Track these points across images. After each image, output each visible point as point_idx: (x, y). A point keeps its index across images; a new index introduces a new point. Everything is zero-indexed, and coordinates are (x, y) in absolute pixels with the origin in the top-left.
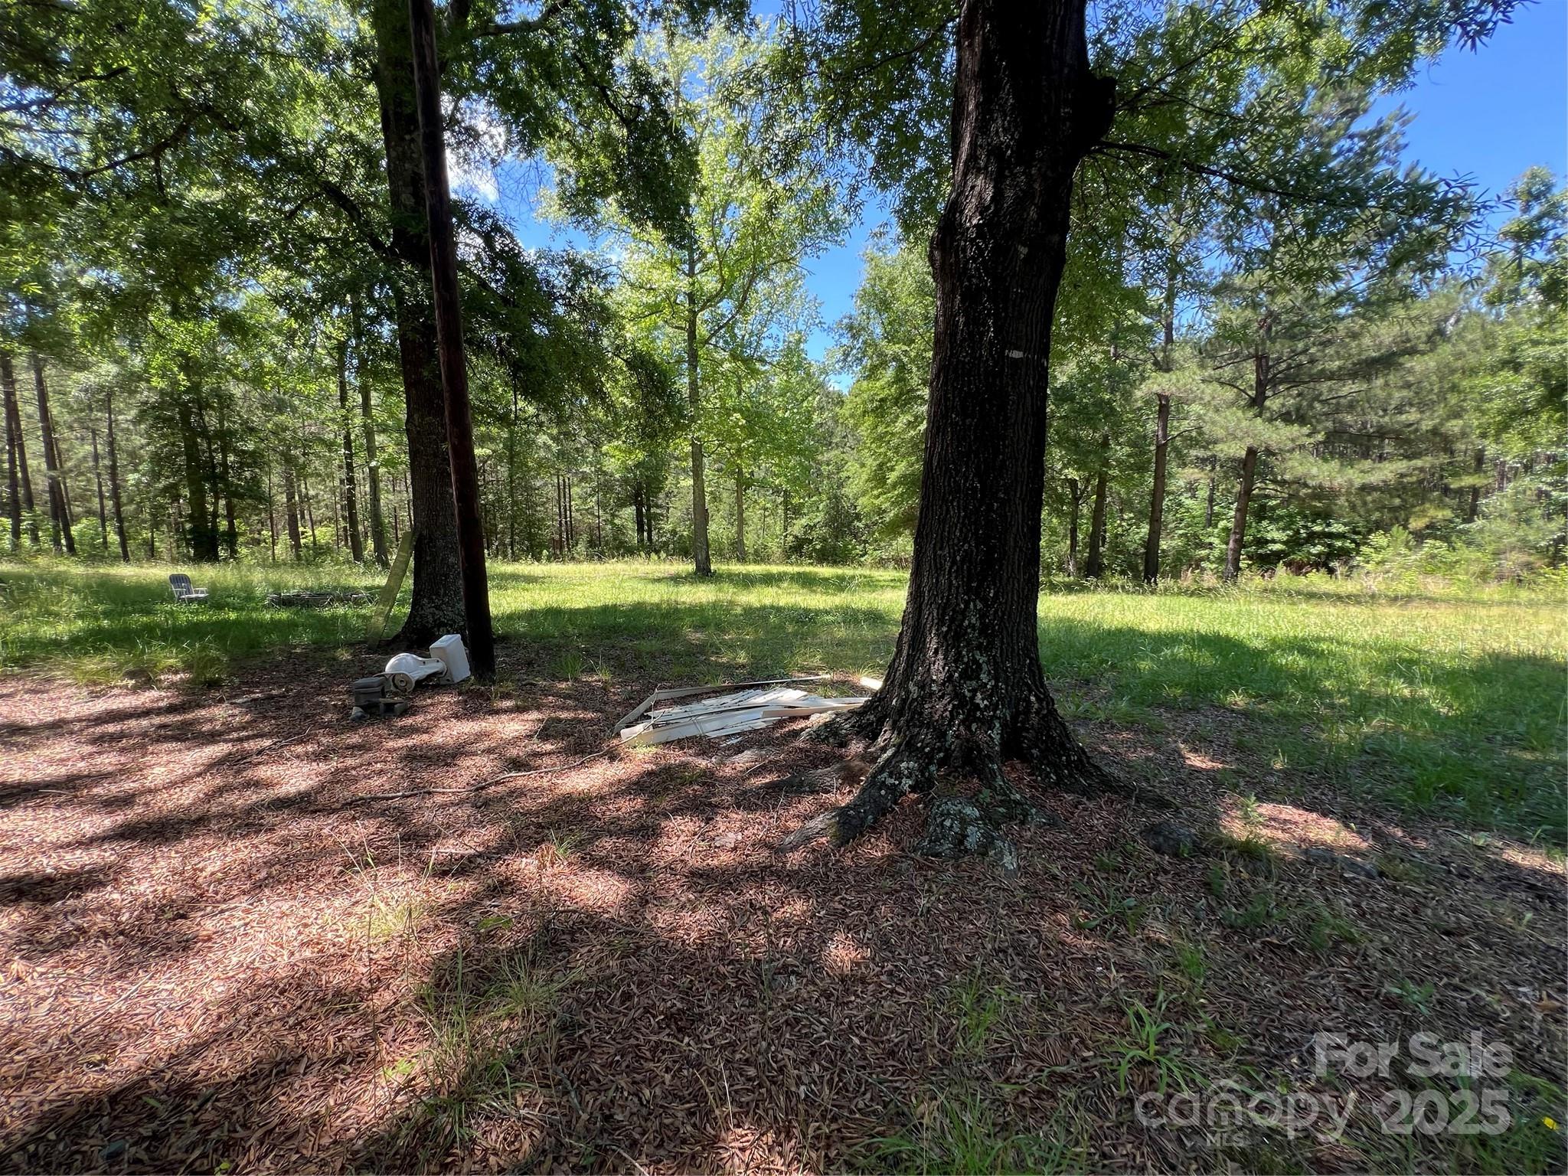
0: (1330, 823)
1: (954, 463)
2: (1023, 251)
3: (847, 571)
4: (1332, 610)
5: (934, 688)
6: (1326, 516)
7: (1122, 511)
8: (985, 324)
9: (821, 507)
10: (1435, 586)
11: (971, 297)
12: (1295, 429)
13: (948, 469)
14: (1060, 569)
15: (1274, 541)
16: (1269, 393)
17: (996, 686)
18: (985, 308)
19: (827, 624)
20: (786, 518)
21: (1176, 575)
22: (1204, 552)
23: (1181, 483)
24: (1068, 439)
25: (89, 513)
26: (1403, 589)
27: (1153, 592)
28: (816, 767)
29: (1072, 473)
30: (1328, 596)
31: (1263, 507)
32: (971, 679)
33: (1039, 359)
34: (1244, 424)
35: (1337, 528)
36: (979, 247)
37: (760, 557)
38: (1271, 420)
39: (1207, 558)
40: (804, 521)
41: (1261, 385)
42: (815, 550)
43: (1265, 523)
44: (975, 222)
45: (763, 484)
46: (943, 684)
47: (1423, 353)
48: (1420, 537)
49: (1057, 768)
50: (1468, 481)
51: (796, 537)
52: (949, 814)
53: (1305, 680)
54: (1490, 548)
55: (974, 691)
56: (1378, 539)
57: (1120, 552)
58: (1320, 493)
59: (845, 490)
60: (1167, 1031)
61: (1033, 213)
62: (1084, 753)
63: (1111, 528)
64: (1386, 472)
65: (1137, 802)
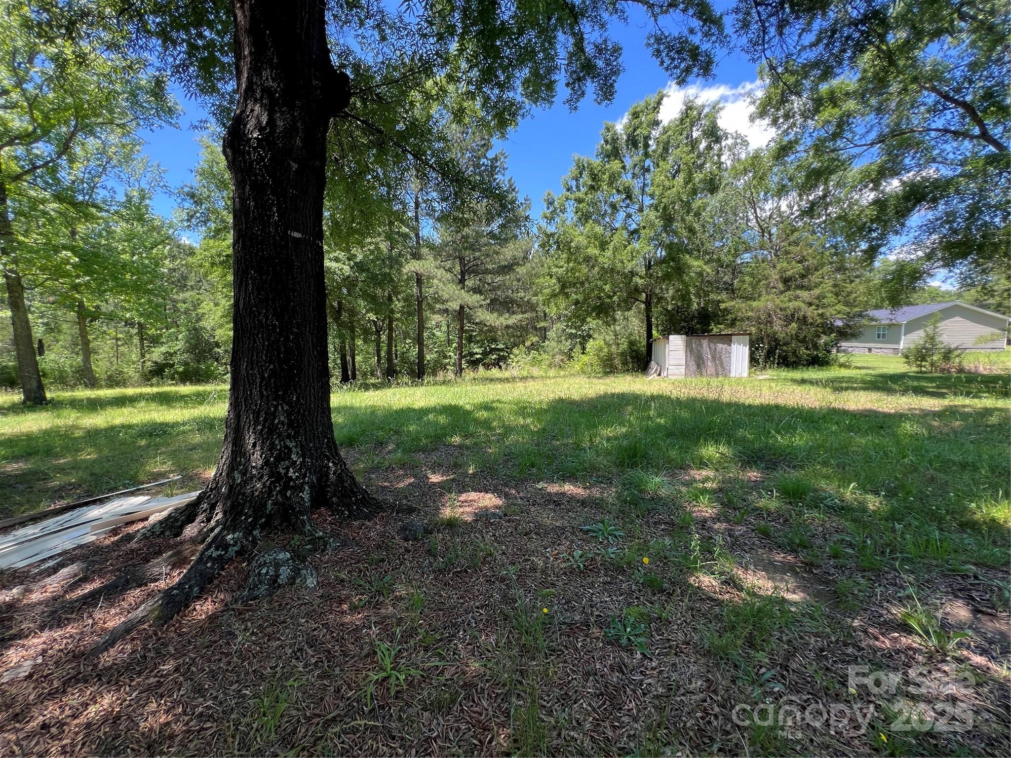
0: (489, 495)
1: (255, 306)
2: (295, 166)
3: (208, 387)
4: (499, 386)
5: (254, 472)
6: (494, 340)
7: (405, 338)
8: (271, 210)
9: (180, 337)
10: (536, 371)
11: (258, 189)
12: (477, 297)
13: (251, 310)
14: (372, 375)
15: (477, 353)
16: (466, 277)
17: (304, 461)
18: (270, 199)
19: (184, 432)
20: (142, 347)
21: (434, 373)
22: (447, 361)
23: (434, 323)
24: (368, 295)
26: (525, 374)
27: (422, 385)
28: (148, 561)
29: (372, 316)
30: (498, 379)
31: (471, 336)
32: (284, 460)
33: (314, 241)
34: (457, 292)
35: (501, 346)
36: (259, 154)
37: (113, 381)
38: (468, 292)
39: (449, 364)
40: (163, 349)
41: (463, 273)
42: (177, 372)
43: (472, 344)
44: (255, 135)
45: (111, 317)
46: (262, 468)
47: (521, 265)
48: (529, 349)
49: (348, 506)
50: (542, 324)
51: (156, 363)
52: (265, 563)
53: (486, 424)
54: (551, 354)
55: (287, 469)
56: (516, 351)
57: (406, 363)
58: (492, 329)
59: (203, 323)
60: (400, 651)
61: (298, 142)
62: (366, 492)
63: (400, 348)
64: (513, 320)
65: (397, 513)
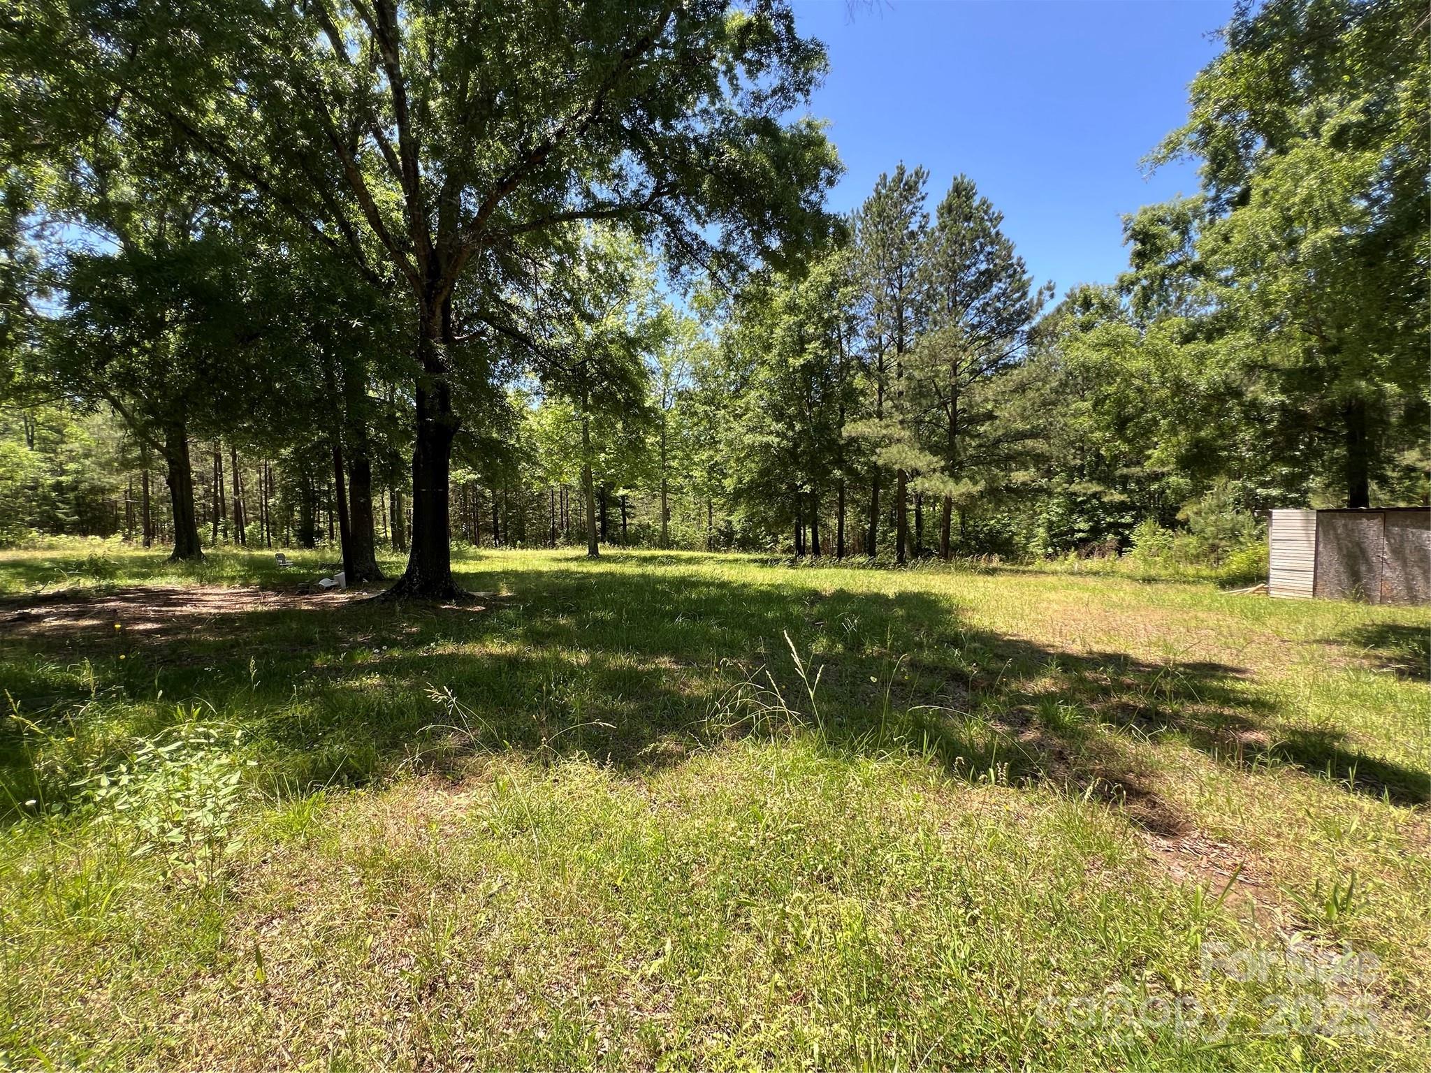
15: (1080, 531)
25: (256, 518)
